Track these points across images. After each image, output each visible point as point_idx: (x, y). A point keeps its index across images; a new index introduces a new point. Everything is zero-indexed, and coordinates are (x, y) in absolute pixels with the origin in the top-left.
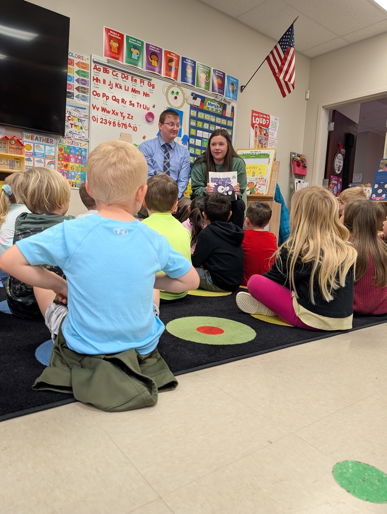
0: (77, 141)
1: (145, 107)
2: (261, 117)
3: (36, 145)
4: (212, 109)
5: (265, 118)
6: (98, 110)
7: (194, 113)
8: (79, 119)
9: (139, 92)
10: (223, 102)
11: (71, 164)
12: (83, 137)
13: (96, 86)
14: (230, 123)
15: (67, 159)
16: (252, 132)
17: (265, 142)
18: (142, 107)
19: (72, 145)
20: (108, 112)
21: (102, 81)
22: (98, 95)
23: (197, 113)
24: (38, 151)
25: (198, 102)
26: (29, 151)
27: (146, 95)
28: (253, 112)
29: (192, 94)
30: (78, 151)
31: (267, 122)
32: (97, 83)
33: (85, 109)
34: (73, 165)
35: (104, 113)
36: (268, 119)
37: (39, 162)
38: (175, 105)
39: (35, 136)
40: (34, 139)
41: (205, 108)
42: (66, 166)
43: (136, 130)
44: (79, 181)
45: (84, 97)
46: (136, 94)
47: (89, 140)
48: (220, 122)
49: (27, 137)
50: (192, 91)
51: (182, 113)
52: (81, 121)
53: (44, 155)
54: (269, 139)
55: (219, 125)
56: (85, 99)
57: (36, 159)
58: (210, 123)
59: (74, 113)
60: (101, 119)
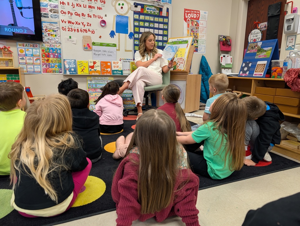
0: (53, 44)
1: (99, 17)
2: (192, 13)
3: (26, 49)
4: (151, 12)
5: (195, 13)
6: (65, 23)
7: (137, 16)
8: (53, 30)
9: (94, 7)
10: (158, 6)
11: (51, 59)
12: (57, 41)
13: (62, 7)
14: (166, 20)
15: (48, 56)
16: (185, 24)
17: (196, 30)
18: (97, 17)
19: (51, 47)
20: (73, 23)
21: (66, 4)
22: (64, 13)
23: (139, 16)
24: (28, 53)
25: (139, 9)
26: (22, 54)
27: (100, 8)
28: (185, 10)
29: (134, 3)
30: (55, 50)
31: (197, 16)
32: (63, 5)
33: (57, 23)
34: (52, 59)
35: (70, 25)
36: (198, 13)
37: (30, 59)
38: (122, 12)
39: (25, 44)
40: (25, 46)
41: (145, 12)
42: (48, 60)
43: (94, 33)
44: (57, 69)
45: (56, 15)
46: (92, 9)
47: (61, 43)
48: (158, 20)
49: (20, 45)
50: (134, 2)
51: (127, 17)
52: (55, 31)
53: (32, 55)
54: (199, 28)
55: (157, 22)
56: (56, 16)
57: (27, 58)
58: (150, 22)
59: (49, 27)
60: (68, 28)
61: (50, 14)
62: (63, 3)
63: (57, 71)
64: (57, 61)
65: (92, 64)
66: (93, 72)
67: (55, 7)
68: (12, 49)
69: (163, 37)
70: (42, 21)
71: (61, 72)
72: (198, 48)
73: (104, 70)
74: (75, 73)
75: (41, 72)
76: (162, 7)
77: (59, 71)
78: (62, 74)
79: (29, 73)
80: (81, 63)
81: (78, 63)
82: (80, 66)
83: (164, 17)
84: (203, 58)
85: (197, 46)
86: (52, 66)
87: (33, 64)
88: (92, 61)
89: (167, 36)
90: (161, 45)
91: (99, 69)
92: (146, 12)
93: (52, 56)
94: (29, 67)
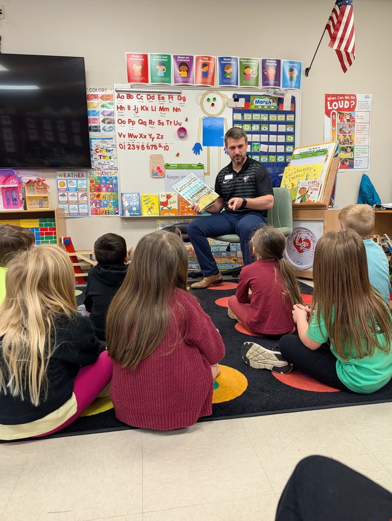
0: (106, 171)
1: (176, 124)
3: (68, 181)
4: (263, 106)
5: (347, 100)
6: (124, 137)
7: (238, 117)
8: (107, 150)
9: (168, 109)
10: (274, 96)
11: (102, 194)
12: (112, 166)
13: (120, 114)
14: (290, 118)
15: (99, 189)
16: (328, 121)
17: (349, 130)
18: (173, 123)
19: (103, 176)
20: (136, 137)
21: (126, 108)
22: (123, 122)
23: (243, 115)
24: (71, 186)
25: (241, 103)
26: (63, 188)
27: (176, 110)
28: (327, 96)
29: (234, 96)
30: (108, 180)
31: (350, 104)
32: (121, 111)
33: (112, 139)
34: (105, 194)
35: (132, 139)
36: (353, 100)
37: (73, 195)
38: (213, 112)
39: (67, 173)
40: (67, 176)
41: (252, 107)
42: (98, 196)
43: (167, 149)
44: (112, 209)
45: (110, 127)
46: (164, 112)
47: (118, 168)
48: (275, 119)
49: (60, 176)
50: (233, 92)
51: (222, 119)
52: (109, 151)
53: (77, 189)
54: (356, 124)
55: (273, 123)
56: (111, 129)
57: (70, 194)
58: (260, 123)
59: (101, 145)
60: (128, 145)
61: (102, 125)
62: (121, 108)
63: (112, 212)
64: (112, 197)
65: (164, 200)
66: (166, 211)
67: (109, 115)
68: (48, 182)
69: (285, 147)
70: (90, 137)
71: (117, 213)
72: (355, 162)
73: (183, 208)
74: (138, 214)
75: (88, 215)
76: (281, 97)
77: (115, 211)
78: (119, 216)
79: (71, 216)
80: (147, 198)
81: (144, 199)
82: (146, 202)
83: (286, 113)
84: (365, 178)
85: (352, 157)
86: (104, 204)
87: (78, 202)
88: (165, 193)
89: (293, 144)
90: (283, 160)
91: (175, 206)
92: (254, 108)
93: (104, 189)
94: (71, 206)
